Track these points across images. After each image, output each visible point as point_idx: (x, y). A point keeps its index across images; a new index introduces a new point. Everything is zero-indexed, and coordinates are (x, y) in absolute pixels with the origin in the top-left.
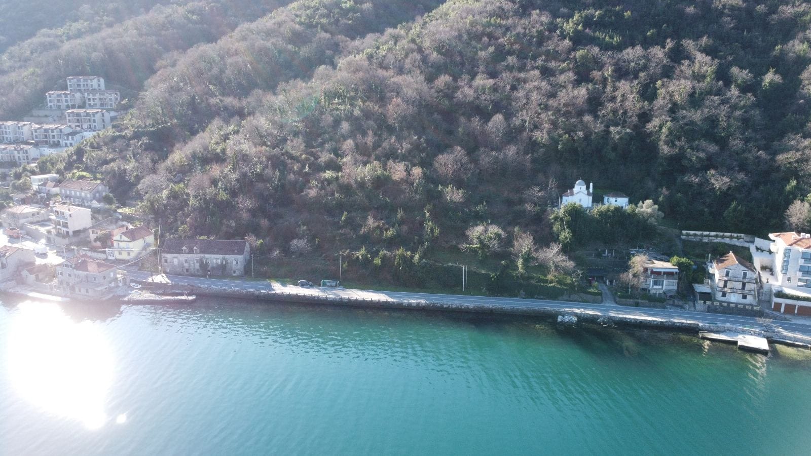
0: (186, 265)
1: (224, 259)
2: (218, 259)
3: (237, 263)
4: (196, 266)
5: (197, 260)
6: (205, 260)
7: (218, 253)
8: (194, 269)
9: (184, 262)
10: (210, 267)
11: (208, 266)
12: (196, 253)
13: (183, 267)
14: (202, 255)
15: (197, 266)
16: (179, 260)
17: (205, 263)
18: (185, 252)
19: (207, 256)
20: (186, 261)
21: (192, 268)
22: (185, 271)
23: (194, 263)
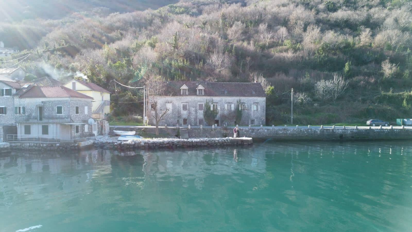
0: (184, 113)
1: (239, 102)
2: (232, 103)
3: (257, 110)
4: (198, 114)
5: (201, 106)
6: (212, 106)
7: (230, 94)
8: (196, 119)
9: (182, 109)
10: (218, 116)
11: (217, 113)
12: (200, 95)
13: (179, 117)
14: (208, 98)
15: (201, 115)
16: (174, 106)
17: (212, 109)
18: (184, 95)
19: (216, 99)
20: (185, 108)
21: (192, 117)
22: (181, 122)
23: (196, 111)
